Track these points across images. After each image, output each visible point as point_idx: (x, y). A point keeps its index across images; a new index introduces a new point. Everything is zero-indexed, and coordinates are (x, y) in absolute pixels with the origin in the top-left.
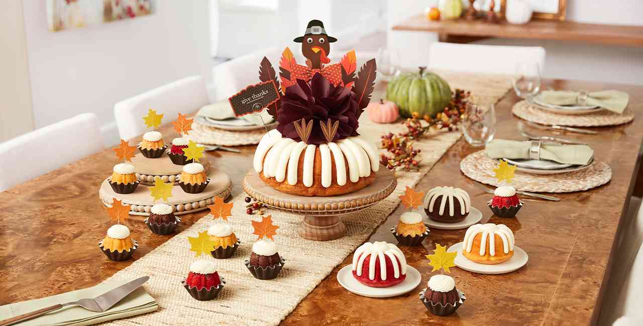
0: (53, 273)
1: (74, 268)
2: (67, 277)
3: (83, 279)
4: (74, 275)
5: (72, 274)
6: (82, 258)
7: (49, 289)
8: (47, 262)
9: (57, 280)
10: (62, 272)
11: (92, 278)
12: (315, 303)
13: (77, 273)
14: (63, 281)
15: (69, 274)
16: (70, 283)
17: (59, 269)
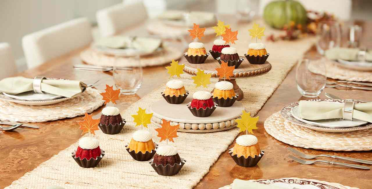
0: (11, 153)
1: (26, 150)
2: (23, 156)
3: (36, 156)
4: (27, 154)
5: (26, 154)
6: (30, 143)
7: (11, 163)
8: (3, 146)
9: (15, 158)
10: (17, 153)
11: (43, 156)
12: (222, 167)
13: (29, 153)
14: (20, 158)
15: (23, 153)
16: (26, 159)
17: (14, 150)
